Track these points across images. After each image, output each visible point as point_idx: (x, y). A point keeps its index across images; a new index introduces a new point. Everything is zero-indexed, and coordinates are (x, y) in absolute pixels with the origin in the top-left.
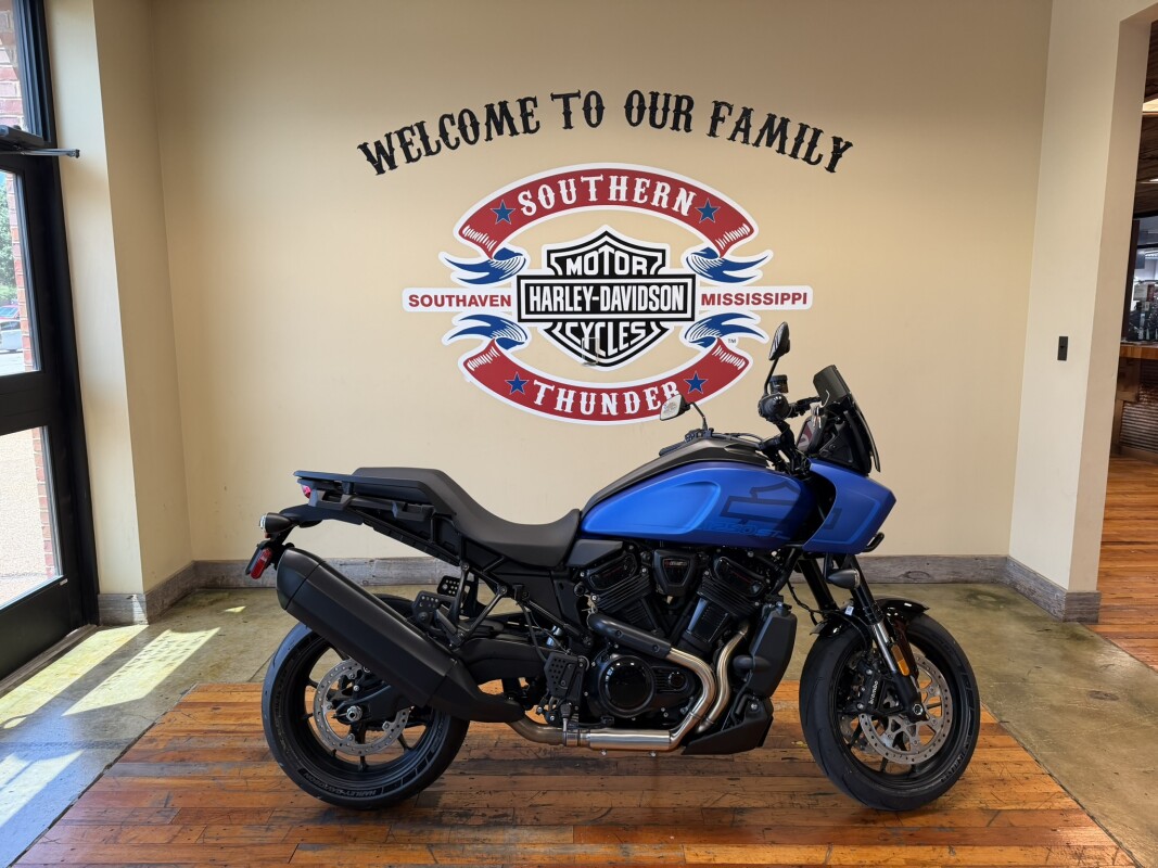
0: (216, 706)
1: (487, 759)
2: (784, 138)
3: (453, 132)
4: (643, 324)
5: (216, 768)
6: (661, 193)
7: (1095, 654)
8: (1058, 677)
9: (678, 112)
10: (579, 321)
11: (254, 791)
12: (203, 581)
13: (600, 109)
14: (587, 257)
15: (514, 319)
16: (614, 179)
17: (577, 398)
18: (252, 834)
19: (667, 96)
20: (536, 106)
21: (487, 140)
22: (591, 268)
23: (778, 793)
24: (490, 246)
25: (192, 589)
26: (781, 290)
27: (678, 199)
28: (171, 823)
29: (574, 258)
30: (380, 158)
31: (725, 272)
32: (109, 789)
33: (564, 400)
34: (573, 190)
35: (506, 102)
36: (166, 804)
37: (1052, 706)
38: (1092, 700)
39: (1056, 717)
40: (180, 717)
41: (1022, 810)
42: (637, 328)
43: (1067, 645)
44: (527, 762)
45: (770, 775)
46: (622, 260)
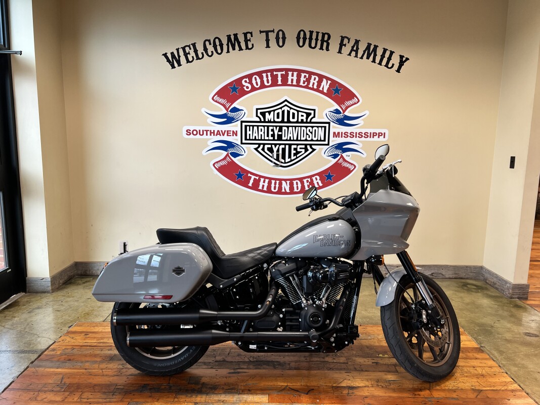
0: (86, 333)
1: (224, 361)
2: (375, 55)
3: (210, 48)
4: (303, 146)
5: (87, 364)
6: (314, 81)
7: (526, 314)
8: (509, 325)
9: (323, 41)
10: (271, 144)
11: (106, 375)
12: (79, 272)
13: (284, 38)
14: (276, 112)
15: (239, 143)
16: (290, 73)
17: (270, 183)
18: (105, 397)
19: (318, 33)
20: (252, 36)
21: (227, 53)
22: (278, 117)
23: (371, 379)
24: (228, 106)
25: (74, 276)
26: (372, 131)
27: (322, 84)
28: (64, 391)
29: (269, 112)
30: (173, 61)
31: (345, 121)
32: (32, 374)
33: (263, 184)
34: (270, 78)
35: (237, 34)
36: (61, 382)
37: (506, 340)
38: (526, 337)
39: (509, 345)
40: (68, 339)
41: (493, 390)
42: (300, 148)
43: (513, 310)
44: (244, 362)
45: (366, 371)
46: (294, 114)
